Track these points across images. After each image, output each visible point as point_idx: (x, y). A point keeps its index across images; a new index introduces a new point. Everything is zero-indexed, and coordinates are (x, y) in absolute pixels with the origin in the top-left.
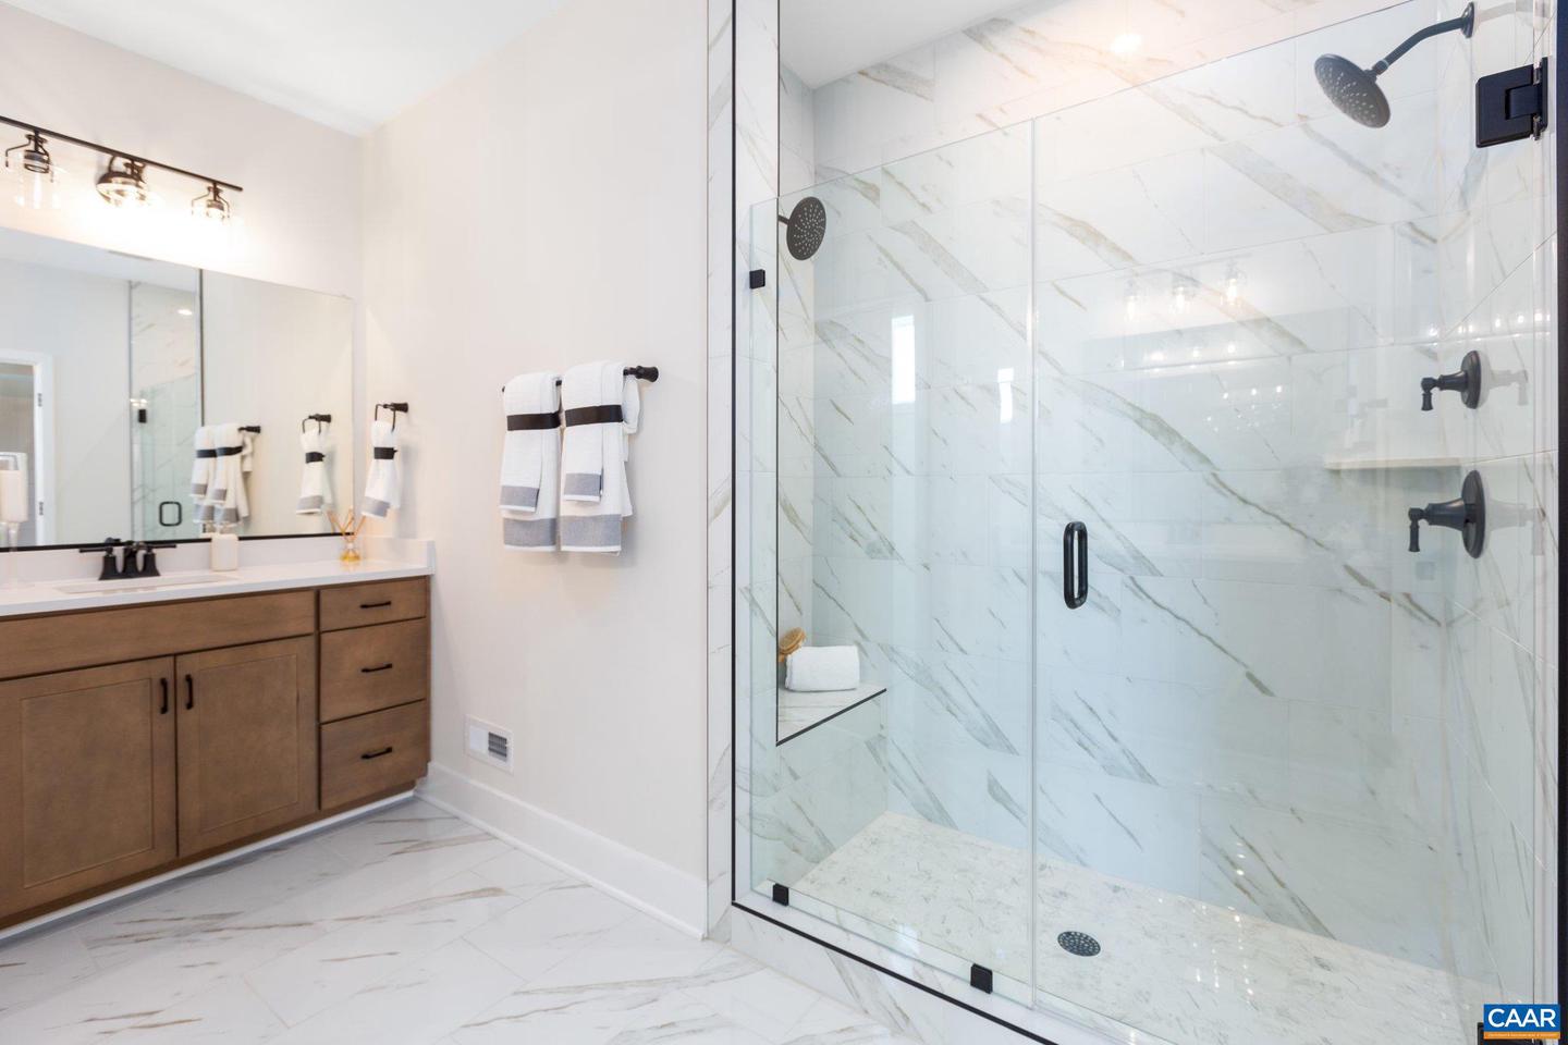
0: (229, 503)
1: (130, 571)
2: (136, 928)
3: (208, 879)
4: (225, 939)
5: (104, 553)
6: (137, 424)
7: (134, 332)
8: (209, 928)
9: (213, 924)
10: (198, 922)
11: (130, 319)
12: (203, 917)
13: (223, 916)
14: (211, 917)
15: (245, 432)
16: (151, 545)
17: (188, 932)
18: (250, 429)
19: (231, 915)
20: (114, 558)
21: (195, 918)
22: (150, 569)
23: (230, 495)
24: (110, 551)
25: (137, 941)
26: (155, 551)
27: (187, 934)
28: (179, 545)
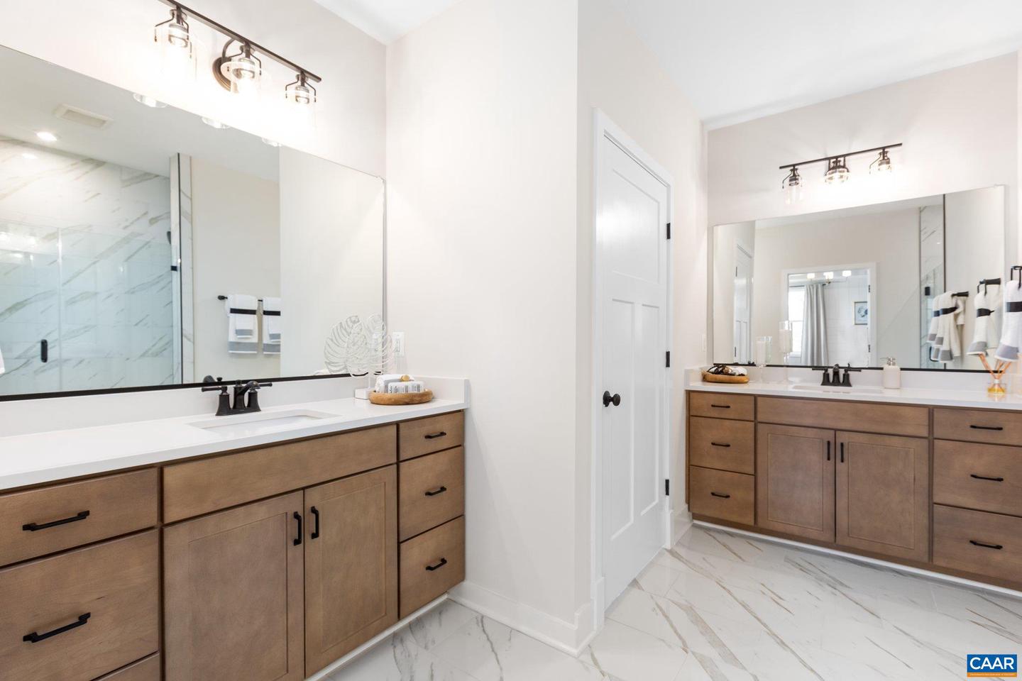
0: (945, 347)
1: (836, 382)
2: (806, 565)
3: (852, 564)
4: (833, 593)
5: (824, 371)
6: (924, 297)
7: (922, 240)
8: (832, 584)
9: (835, 584)
10: (830, 579)
11: (920, 231)
12: (834, 579)
13: (842, 584)
14: (837, 581)
15: (956, 297)
16: (848, 369)
17: (821, 580)
18: (960, 295)
19: (846, 586)
20: (828, 375)
21: (830, 577)
22: (847, 383)
23: (946, 342)
24: (826, 371)
25: (801, 569)
26: (849, 372)
27: (821, 581)
28: (862, 370)
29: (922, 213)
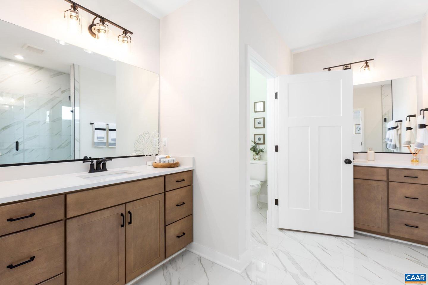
29: (383, 88)
